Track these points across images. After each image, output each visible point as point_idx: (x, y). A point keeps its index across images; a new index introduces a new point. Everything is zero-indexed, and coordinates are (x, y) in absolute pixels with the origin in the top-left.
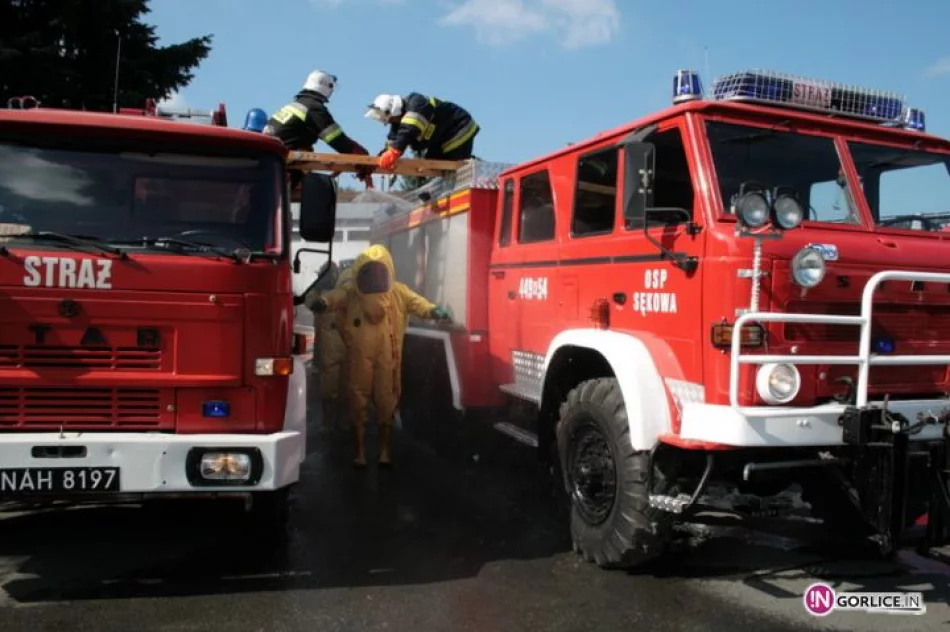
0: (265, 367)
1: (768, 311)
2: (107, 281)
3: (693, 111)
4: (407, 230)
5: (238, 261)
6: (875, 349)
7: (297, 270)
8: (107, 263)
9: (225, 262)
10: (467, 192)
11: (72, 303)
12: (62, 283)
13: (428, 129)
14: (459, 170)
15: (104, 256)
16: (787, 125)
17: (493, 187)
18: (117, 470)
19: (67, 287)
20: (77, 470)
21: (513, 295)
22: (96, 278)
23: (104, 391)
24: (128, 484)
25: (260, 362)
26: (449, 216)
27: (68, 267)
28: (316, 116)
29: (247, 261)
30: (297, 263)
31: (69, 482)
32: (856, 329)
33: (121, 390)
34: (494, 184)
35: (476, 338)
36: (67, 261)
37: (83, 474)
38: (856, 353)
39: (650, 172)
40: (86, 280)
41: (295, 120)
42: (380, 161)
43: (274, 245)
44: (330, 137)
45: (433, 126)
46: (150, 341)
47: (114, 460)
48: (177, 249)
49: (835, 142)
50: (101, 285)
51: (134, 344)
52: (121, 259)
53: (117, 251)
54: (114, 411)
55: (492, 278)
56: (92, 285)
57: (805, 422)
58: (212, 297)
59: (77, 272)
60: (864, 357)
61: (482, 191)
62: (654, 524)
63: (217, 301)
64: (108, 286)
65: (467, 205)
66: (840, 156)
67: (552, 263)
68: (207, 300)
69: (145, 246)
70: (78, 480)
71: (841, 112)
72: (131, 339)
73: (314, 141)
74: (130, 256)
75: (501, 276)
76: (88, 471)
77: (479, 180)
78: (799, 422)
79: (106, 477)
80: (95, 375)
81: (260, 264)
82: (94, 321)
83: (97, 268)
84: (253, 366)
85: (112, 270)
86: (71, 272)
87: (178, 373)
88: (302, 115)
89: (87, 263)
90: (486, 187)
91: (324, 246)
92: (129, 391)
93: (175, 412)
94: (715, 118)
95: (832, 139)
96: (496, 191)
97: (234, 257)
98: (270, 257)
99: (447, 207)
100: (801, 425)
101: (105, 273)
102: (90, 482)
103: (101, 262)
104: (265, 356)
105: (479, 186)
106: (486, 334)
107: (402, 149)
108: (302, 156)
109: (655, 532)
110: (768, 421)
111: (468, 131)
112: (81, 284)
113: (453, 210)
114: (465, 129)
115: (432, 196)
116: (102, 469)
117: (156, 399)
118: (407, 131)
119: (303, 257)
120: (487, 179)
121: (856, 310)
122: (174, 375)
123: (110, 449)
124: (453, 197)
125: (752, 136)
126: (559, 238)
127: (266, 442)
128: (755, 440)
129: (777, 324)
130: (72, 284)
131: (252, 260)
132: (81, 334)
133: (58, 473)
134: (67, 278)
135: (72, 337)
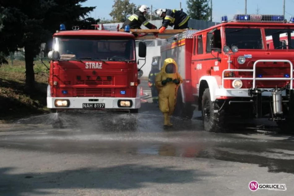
0: (132, 84)
1: (234, 69)
2: (101, 67)
3: (222, 26)
4: (171, 49)
5: (127, 62)
6: (257, 76)
7: (138, 64)
8: (101, 63)
9: (124, 63)
10: (184, 40)
11: (95, 72)
12: (93, 68)
13: (173, 20)
14: (183, 32)
15: (100, 62)
16: (247, 27)
17: (192, 38)
18: (104, 104)
19: (94, 68)
20: (97, 104)
21: (196, 69)
22: (99, 67)
23: (100, 89)
24: (106, 107)
25: (131, 83)
26: (181, 46)
27: (94, 64)
28: (141, 19)
29: (128, 62)
30: (138, 62)
31: (95, 106)
32: (252, 72)
33: (104, 89)
34: (192, 37)
35: (188, 82)
36: (94, 63)
37: (98, 105)
38: (252, 77)
39: (212, 40)
40: (97, 67)
41: (135, 20)
42: (160, 31)
43: (133, 59)
44: (145, 24)
45: (174, 19)
46: (110, 79)
47: (104, 102)
48: (114, 60)
49: (261, 30)
50: (100, 68)
51: (107, 80)
52: (104, 63)
53: (103, 61)
54: (103, 93)
55: (192, 64)
56: (98, 68)
57: (241, 92)
58: (122, 70)
59: (95, 65)
60: (254, 78)
61: (189, 39)
62: (218, 119)
63: (123, 71)
64: (101, 68)
65: (184, 43)
66: (261, 33)
67: (202, 60)
68: (121, 70)
69: (107, 60)
70: (97, 106)
71: (264, 21)
72: (106, 78)
73: (141, 25)
74: (105, 62)
75: (193, 63)
76: (99, 104)
77: (188, 36)
78: (239, 92)
79: (102, 105)
80: (99, 86)
81: (131, 63)
82: (99, 75)
83: (99, 65)
84: (130, 84)
85: (102, 64)
86: (94, 65)
87: (115, 85)
88: (137, 19)
89: (97, 63)
90: (190, 38)
91: (144, 58)
92: (106, 89)
93: (115, 93)
94: (227, 27)
95: (260, 29)
96: (192, 39)
97: (126, 62)
98: (133, 61)
99: (180, 43)
100: (240, 92)
101: (101, 66)
102: (99, 106)
103: (100, 63)
104: (132, 82)
105: (188, 38)
106: (190, 80)
107: (166, 27)
108: (137, 31)
109: (218, 120)
110: (232, 91)
111: (186, 20)
112: (96, 68)
113: (182, 44)
114: (185, 19)
115: (177, 39)
116: (102, 104)
117: (110, 91)
118: (166, 21)
119: (139, 61)
120: (190, 36)
121: (252, 68)
122: (114, 86)
123: (103, 100)
124: (182, 40)
125: (236, 30)
126: (204, 53)
127: (133, 99)
128: (229, 95)
129: (236, 72)
130: (95, 68)
131: (129, 62)
132: (96, 78)
133: (93, 104)
134: (94, 67)
135: (95, 78)
